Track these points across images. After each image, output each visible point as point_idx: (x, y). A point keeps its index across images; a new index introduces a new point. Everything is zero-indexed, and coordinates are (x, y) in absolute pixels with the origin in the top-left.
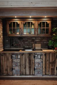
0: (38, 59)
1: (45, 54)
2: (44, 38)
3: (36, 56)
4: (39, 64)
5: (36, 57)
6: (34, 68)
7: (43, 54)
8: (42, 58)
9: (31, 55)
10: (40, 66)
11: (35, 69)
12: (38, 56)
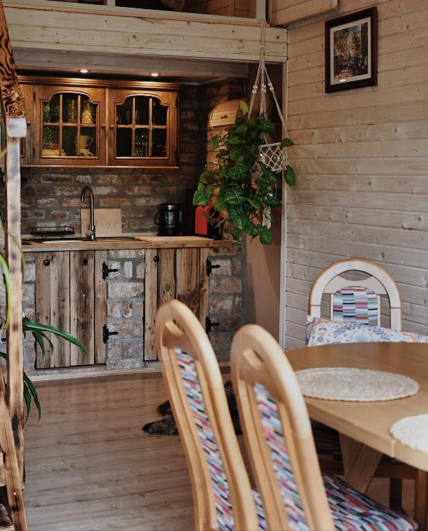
0: (125, 280)
1: (155, 253)
2: (137, 179)
3: (115, 265)
4: (127, 304)
5: (115, 270)
6: (105, 329)
7: (148, 253)
8: (140, 275)
9: (91, 262)
10: (130, 315)
11: (106, 334)
12: (122, 265)
